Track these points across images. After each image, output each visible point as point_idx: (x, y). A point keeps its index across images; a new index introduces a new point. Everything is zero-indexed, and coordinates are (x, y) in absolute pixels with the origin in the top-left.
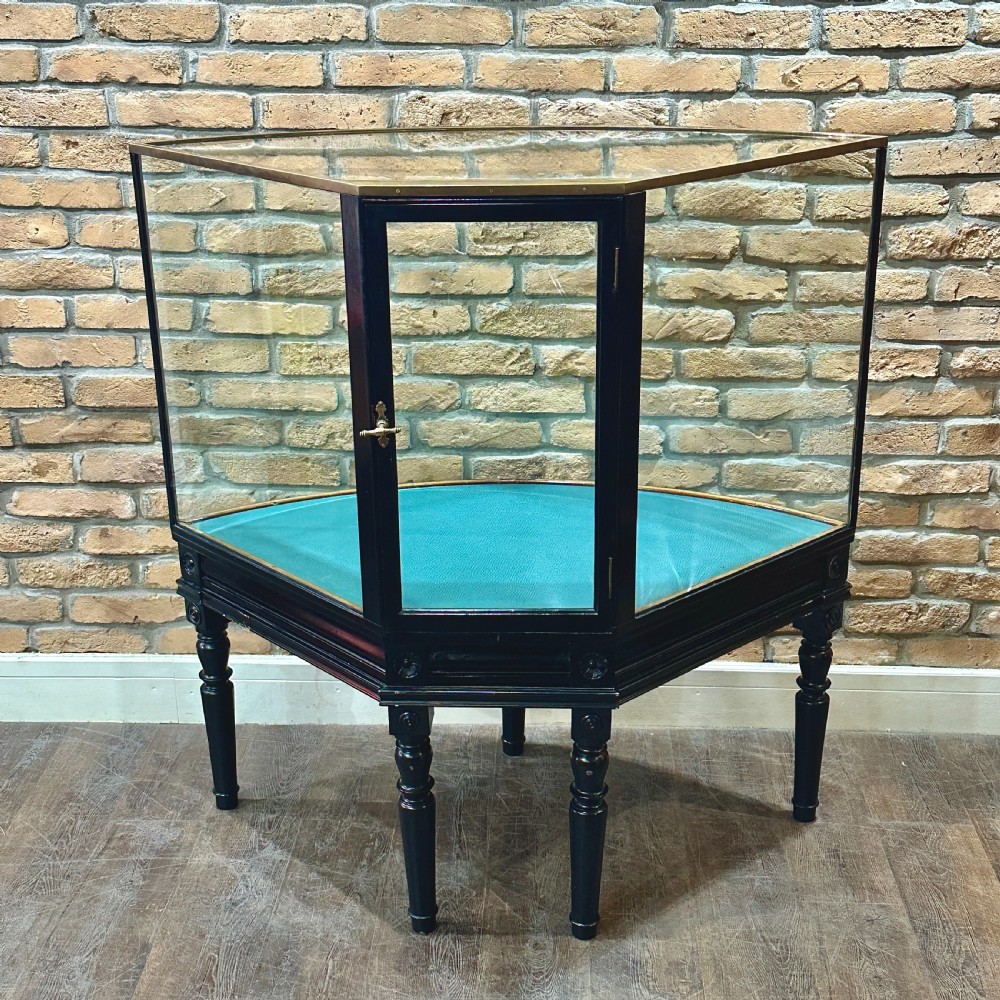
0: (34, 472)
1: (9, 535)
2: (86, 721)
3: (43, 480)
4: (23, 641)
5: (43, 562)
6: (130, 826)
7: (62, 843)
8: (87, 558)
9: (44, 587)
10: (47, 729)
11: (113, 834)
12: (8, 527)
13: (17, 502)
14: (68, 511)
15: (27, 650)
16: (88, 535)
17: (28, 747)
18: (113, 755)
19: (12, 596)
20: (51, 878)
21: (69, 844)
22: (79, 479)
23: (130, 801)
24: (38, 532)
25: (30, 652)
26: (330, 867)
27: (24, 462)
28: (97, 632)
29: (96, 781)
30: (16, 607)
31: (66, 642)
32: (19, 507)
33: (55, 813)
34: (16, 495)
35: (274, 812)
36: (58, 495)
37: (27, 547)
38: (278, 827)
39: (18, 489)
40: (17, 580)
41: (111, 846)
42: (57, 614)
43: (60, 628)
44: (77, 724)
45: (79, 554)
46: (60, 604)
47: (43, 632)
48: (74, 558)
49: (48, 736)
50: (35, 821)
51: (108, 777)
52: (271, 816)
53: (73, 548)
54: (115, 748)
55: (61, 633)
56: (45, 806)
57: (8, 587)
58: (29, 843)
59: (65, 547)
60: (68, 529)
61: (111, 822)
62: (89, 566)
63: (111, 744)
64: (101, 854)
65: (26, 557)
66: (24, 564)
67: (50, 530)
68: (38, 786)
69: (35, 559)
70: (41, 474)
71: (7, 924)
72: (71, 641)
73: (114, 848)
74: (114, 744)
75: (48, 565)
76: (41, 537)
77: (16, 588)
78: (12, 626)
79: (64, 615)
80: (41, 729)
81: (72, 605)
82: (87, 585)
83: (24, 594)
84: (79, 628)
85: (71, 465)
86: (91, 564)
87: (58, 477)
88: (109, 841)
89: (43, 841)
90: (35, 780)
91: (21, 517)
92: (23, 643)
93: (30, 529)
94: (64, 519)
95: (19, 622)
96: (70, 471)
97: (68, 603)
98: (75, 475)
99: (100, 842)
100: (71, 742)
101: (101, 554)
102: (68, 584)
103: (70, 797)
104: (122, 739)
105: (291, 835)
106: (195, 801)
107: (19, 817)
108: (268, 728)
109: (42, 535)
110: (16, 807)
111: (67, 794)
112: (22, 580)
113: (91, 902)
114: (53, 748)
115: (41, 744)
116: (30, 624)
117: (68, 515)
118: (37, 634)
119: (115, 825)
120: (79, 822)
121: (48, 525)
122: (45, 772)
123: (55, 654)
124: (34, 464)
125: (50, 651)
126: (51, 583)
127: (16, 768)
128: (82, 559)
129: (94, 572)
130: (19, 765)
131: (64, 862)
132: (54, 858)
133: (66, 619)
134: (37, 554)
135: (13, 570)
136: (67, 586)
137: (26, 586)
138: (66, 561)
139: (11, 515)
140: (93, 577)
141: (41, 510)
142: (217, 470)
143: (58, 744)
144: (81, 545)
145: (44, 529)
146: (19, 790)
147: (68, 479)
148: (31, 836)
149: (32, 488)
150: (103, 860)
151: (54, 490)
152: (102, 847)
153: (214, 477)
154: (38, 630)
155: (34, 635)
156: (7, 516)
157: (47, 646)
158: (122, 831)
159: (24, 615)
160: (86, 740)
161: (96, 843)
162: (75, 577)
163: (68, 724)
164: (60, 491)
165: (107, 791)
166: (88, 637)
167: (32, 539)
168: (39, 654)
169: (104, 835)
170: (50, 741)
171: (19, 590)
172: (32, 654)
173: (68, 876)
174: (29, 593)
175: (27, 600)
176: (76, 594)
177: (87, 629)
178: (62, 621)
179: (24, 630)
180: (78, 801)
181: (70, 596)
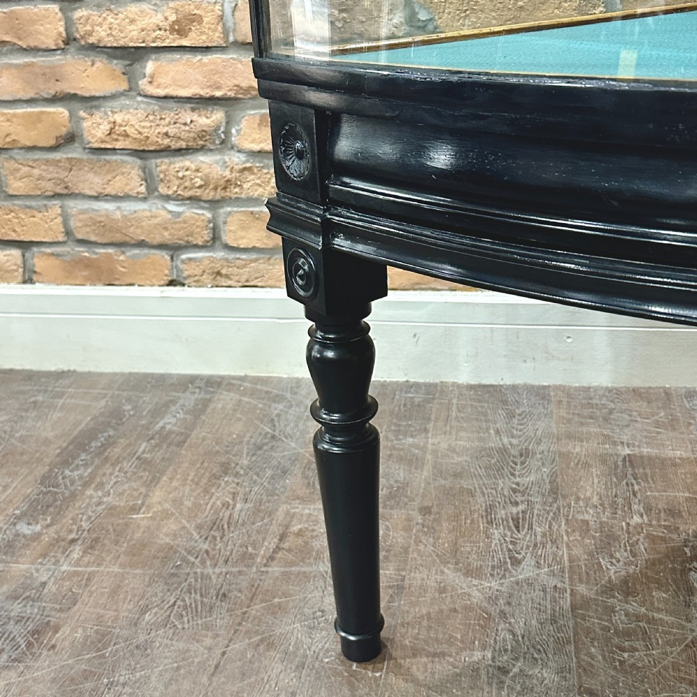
0: (172, 30)
1: (143, 124)
2: (243, 374)
3: (185, 43)
4: (167, 272)
5: (187, 163)
6: (310, 515)
7: (214, 538)
8: (242, 157)
9: (190, 198)
10: (198, 383)
11: (287, 527)
12: (141, 114)
13: (152, 77)
14: (218, 88)
15: (172, 283)
16: (244, 124)
17: (173, 402)
18: (278, 415)
19: (151, 211)
20: (198, 597)
21: (225, 539)
22: (231, 39)
23: (306, 478)
24: (180, 121)
25: (175, 285)
26: (643, 604)
27: (160, 16)
28: (256, 260)
29: (260, 448)
30: (155, 226)
31: (219, 273)
32: (155, 84)
33: (206, 491)
34: (150, 66)
35: (517, 504)
36: (205, 65)
37: (167, 141)
38: (530, 528)
39: (153, 57)
40: (156, 189)
41: (286, 545)
42: (206, 234)
43: (211, 254)
44: (234, 378)
45: (232, 152)
46: (210, 222)
47: (190, 259)
48: (227, 158)
49: (197, 390)
50: (177, 502)
51: (274, 443)
52: (515, 510)
53: (225, 144)
54: (281, 407)
55: (212, 260)
56: (193, 480)
57: (145, 199)
58: (167, 535)
59: (214, 143)
60: (218, 116)
61: (283, 508)
62: (245, 169)
63: (274, 402)
64: (272, 558)
65: (167, 156)
66: (164, 167)
67: (195, 117)
68: (184, 452)
69: (176, 159)
70: (182, 32)
71: (124, 685)
72: (224, 271)
73: (289, 550)
74: (279, 402)
75: (193, 167)
76: (183, 128)
77: (156, 201)
78: (153, 251)
79: (215, 237)
80: (188, 382)
81: (225, 223)
82: (243, 196)
83: (166, 209)
84: (232, 256)
85: (221, 17)
86: (248, 165)
87: (204, 37)
88: (282, 537)
89: (189, 533)
90: (180, 444)
91: (158, 98)
92: (167, 274)
93: (169, 116)
94: (211, 101)
95: (161, 247)
96: (220, 28)
97: (221, 220)
98: (226, 33)
99: (269, 539)
100: (226, 399)
101: (259, 152)
102: (219, 194)
103: (226, 469)
104: (288, 395)
105: (554, 542)
106: (396, 481)
107: (157, 495)
108: (471, 387)
109: (185, 124)
110: (153, 482)
111: (222, 465)
112: (163, 190)
113: (261, 648)
114: (206, 403)
115: (190, 399)
116: (174, 249)
117: (218, 94)
118: (183, 262)
119: (288, 513)
120: (239, 506)
121: (193, 110)
122: (194, 433)
123: (205, 289)
124: (173, 18)
125: (199, 284)
126: (199, 193)
127: (157, 427)
128: (237, 159)
129: (252, 177)
130: (161, 424)
131: (217, 570)
132: (203, 562)
133: (217, 243)
134: (179, 152)
135: (151, 174)
136: (218, 197)
137: (167, 198)
138: (217, 163)
139: (145, 96)
140: (249, 184)
141: (184, 87)
142: (423, 16)
143: (210, 400)
144: (234, 140)
145: (187, 116)
146: (159, 455)
147: (216, 38)
148: (171, 526)
149: (169, 56)
150: (275, 569)
151: (199, 57)
152: (273, 546)
153: (419, 27)
154: (184, 257)
155: (179, 263)
156: (139, 99)
157: (196, 278)
158: (300, 522)
159: (166, 237)
160: (244, 396)
161: (264, 540)
162: (228, 184)
163: (222, 378)
164: (207, 58)
165: (274, 462)
166: (244, 266)
167: (172, 130)
168: (186, 288)
169: (275, 529)
170: (201, 396)
171: (159, 203)
172: (178, 288)
173: (224, 595)
174: (172, 207)
175: (170, 216)
176: (229, 209)
177: (244, 256)
178: (213, 246)
179: (168, 258)
180: (237, 475)
181: (222, 211)
